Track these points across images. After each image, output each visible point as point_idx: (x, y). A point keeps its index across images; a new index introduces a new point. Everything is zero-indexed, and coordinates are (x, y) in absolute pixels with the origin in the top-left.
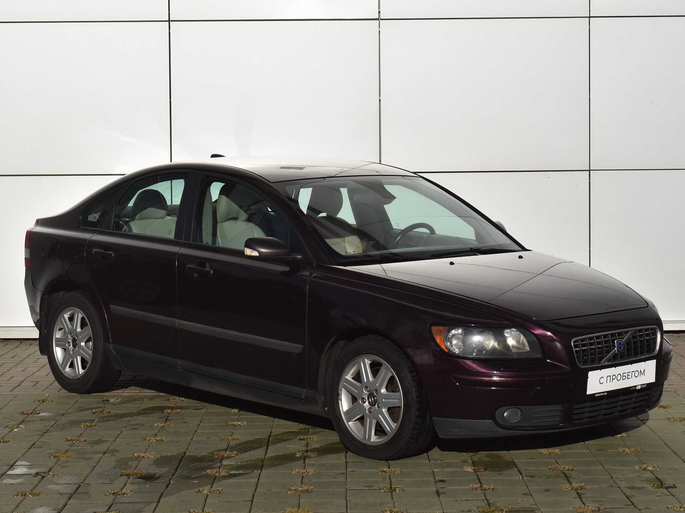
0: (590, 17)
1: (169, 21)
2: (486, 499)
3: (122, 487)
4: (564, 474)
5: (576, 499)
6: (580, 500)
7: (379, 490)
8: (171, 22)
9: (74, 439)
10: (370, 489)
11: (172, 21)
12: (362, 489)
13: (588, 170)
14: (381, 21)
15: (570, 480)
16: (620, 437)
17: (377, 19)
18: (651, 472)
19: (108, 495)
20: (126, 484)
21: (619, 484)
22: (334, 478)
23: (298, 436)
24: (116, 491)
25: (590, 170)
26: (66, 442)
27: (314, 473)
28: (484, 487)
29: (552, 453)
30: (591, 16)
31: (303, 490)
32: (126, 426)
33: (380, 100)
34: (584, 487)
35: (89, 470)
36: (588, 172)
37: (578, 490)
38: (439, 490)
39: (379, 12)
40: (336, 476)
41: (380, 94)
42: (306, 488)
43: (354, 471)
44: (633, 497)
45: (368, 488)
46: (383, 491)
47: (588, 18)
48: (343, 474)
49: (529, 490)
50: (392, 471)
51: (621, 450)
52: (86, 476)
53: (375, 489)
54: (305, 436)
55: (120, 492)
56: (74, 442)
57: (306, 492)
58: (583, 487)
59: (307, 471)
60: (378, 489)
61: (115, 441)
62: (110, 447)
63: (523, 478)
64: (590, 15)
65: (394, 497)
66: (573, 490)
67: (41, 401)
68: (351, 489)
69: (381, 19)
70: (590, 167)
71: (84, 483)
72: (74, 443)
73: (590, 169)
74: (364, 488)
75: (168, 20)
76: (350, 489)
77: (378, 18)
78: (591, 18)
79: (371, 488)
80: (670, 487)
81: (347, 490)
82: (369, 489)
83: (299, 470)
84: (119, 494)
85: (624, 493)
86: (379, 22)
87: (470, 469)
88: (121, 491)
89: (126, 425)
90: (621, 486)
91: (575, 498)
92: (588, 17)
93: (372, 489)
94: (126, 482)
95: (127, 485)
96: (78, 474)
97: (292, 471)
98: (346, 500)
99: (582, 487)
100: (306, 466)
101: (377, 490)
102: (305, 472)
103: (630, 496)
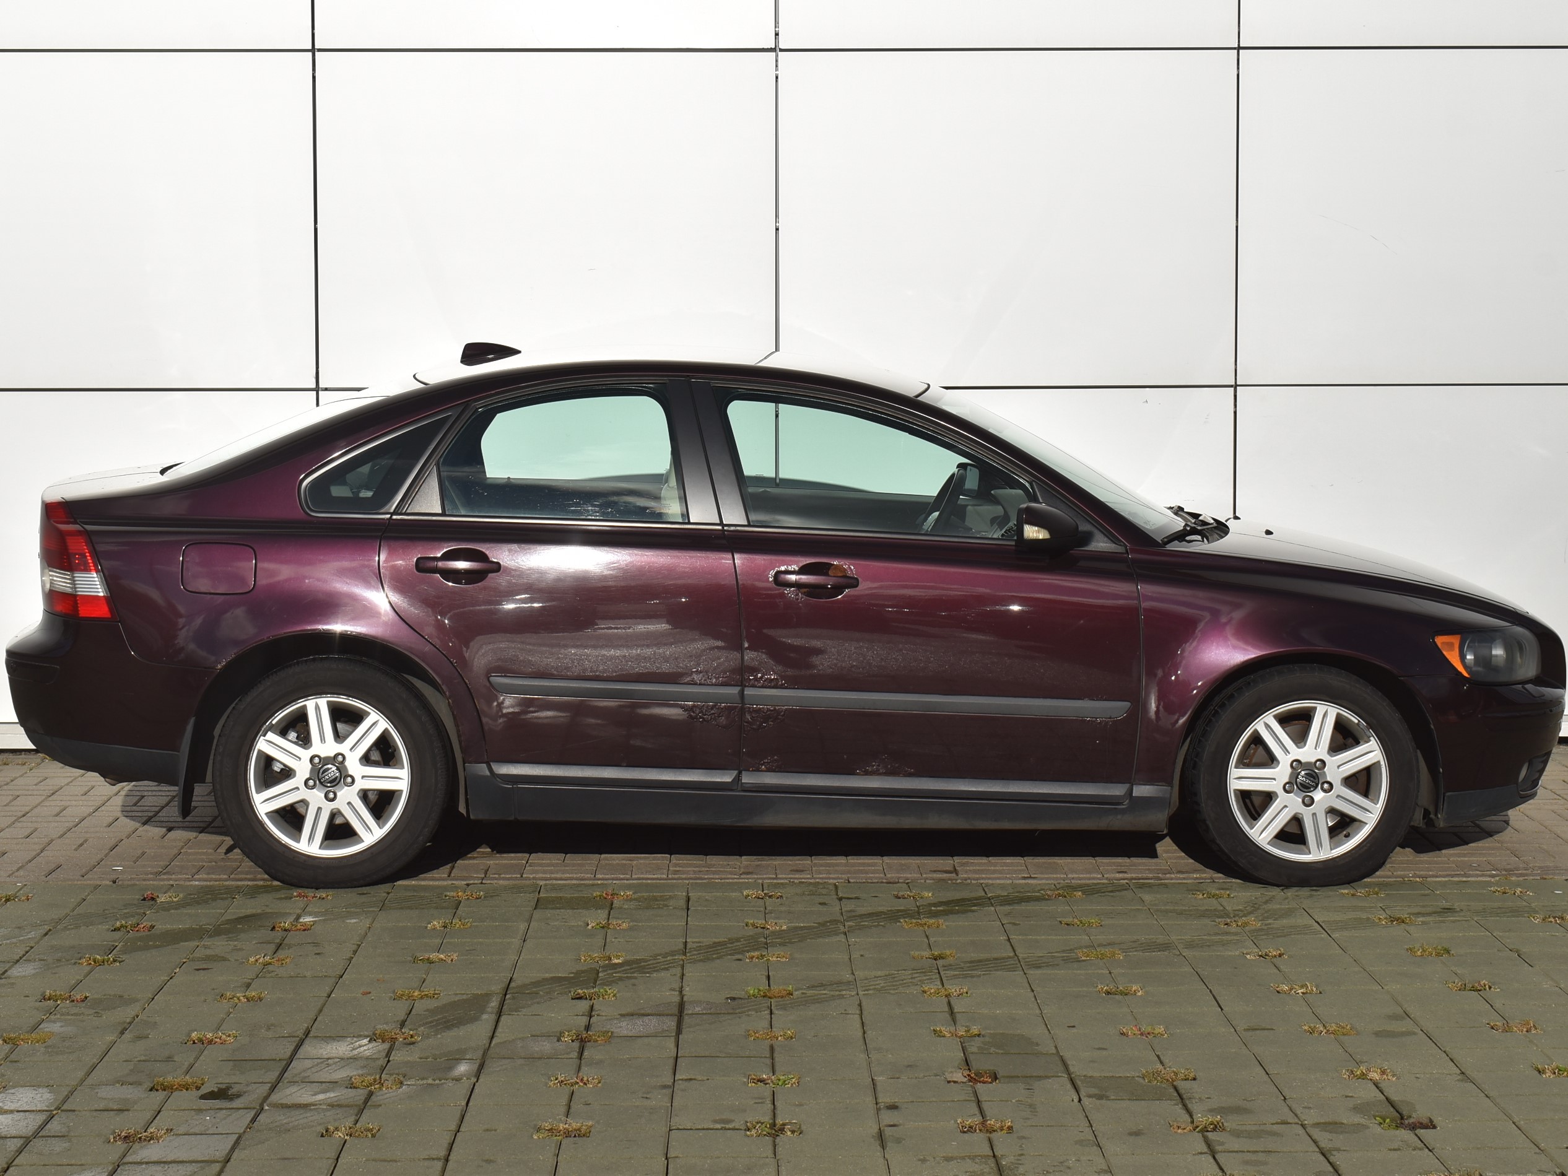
0: (1239, 48)
1: (313, 50)
2: (994, 1156)
3: (149, 1119)
4: (1176, 1088)
5: (1203, 1157)
6: (1212, 1160)
7: (745, 1130)
8: (317, 53)
9: (61, 995)
10: (726, 1129)
11: (320, 50)
12: (707, 1129)
13: (1231, 386)
14: (780, 53)
15: (1190, 1106)
16: (1303, 993)
17: (771, 48)
18: (1376, 1085)
19: (112, 1140)
20: (159, 1112)
21: (1303, 1117)
22: (643, 1097)
23: (572, 989)
24: (132, 1131)
25: (1235, 386)
26: (41, 1001)
27: (600, 1085)
28: (990, 1124)
29: (1148, 1034)
30: (1241, 45)
31: (567, 1130)
32: (184, 963)
33: (777, 229)
34: (1221, 1124)
35: (80, 1074)
36: (1233, 389)
37: (1208, 1131)
38: (884, 1130)
39: (777, 34)
40: (648, 1093)
41: (777, 216)
42: (575, 1125)
43: (691, 1079)
44: (1334, 1153)
45: (719, 1126)
46: (753, 1132)
47: (1236, 51)
48: (665, 1087)
49: (1093, 1132)
50: (779, 1080)
51: (1306, 1028)
52: (70, 1092)
53: (737, 1127)
54: (587, 989)
55: (141, 1134)
56: (59, 1002)
57: (575, 1136)
58: (1218, 1123)
59: (582, 1080)
60: (743, 1127)
61: (153, 999)
62: (137, 1017)
63: (1080, 1100)
64: (1239, 45)
65: (779, 1149)
66: (1195, 1134)
67: (4, 900)
68: (680, 1127)
69: (781, 50)
70: (1236, 379)
71: (62, 1108)
72: (59, 1005)
73: (1236, 382)
74: (712, 1126)
75: (310, 48)
76: (678, 1129)
77: (773, 47)
78: (1241, 51)
79: (727, 1126)
80: (1421, 1124)
81: (670, 1130)
82: (721, 1129)
83: (565, 1077)
84: (140, 1138)
85: (1315, 1142)
86: (777, 56)
87: (960, 1074)
88: (145, 1132)
89: (184, 960)
90: (1306, 1122)
91: (1201, 1153)
92: (1235, 48)
93: (729, 1129)
94: (159, 1106)
95: (161, 1113)
96: (53, 1086)
97: (549, 1078)
98: (667, 1158)
99: (1216, 1123)
100: (583, 1068)
101: (741, 1130)
102: (578, 1083)
103: (1330, 1151)
